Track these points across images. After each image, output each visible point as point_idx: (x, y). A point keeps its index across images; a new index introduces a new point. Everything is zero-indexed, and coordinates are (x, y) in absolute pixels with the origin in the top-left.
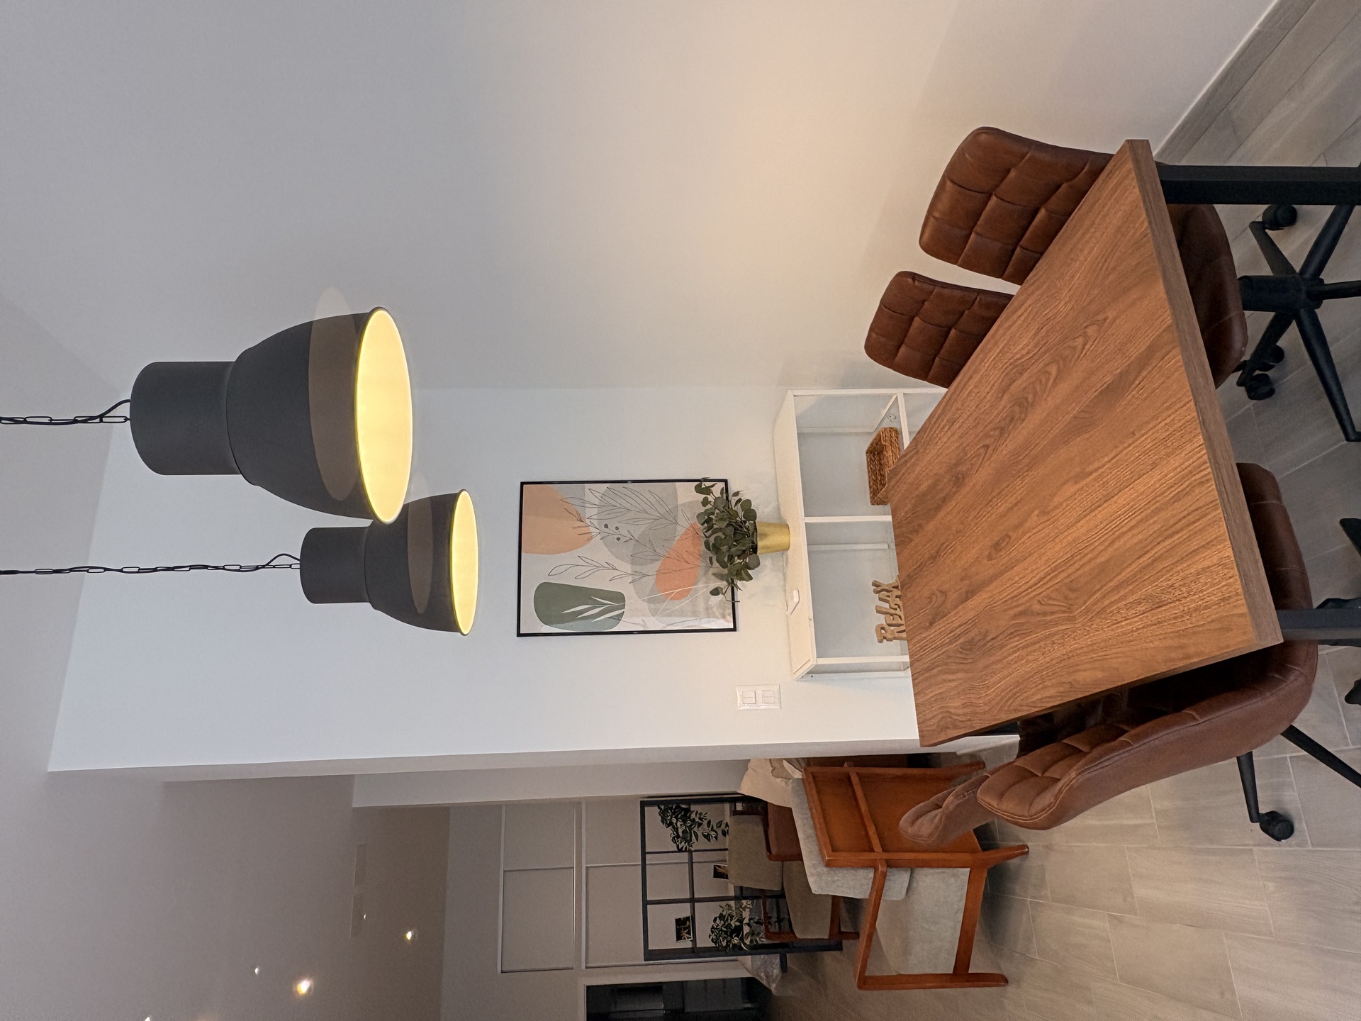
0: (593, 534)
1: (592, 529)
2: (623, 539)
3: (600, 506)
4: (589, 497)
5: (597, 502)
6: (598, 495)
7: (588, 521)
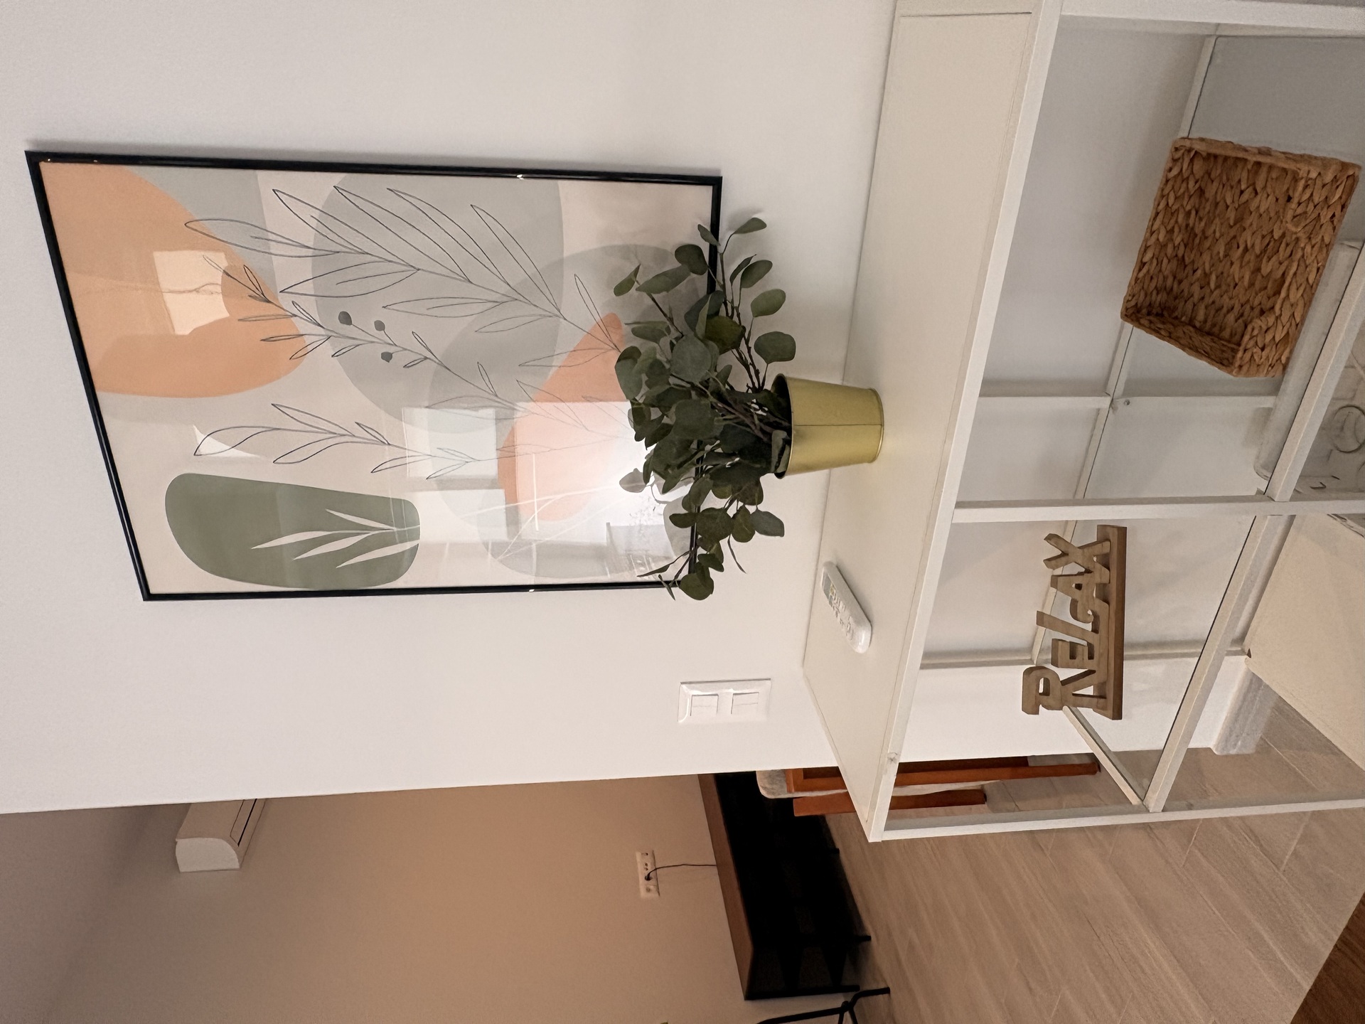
0: (308, 340)
1: (302, 326)
2: (400, 359)
3: (319, 254)
4: (277, 218)
5: (309, 238)
6: (306, 213)
7: (285, 301)
